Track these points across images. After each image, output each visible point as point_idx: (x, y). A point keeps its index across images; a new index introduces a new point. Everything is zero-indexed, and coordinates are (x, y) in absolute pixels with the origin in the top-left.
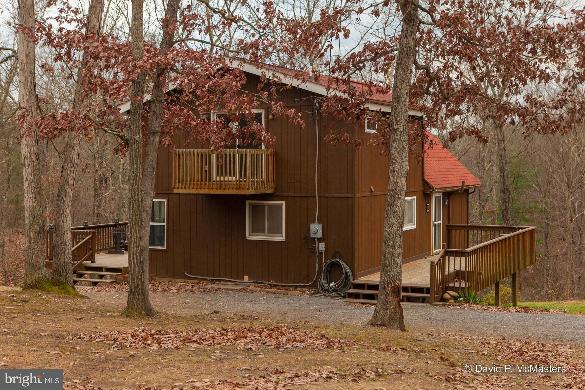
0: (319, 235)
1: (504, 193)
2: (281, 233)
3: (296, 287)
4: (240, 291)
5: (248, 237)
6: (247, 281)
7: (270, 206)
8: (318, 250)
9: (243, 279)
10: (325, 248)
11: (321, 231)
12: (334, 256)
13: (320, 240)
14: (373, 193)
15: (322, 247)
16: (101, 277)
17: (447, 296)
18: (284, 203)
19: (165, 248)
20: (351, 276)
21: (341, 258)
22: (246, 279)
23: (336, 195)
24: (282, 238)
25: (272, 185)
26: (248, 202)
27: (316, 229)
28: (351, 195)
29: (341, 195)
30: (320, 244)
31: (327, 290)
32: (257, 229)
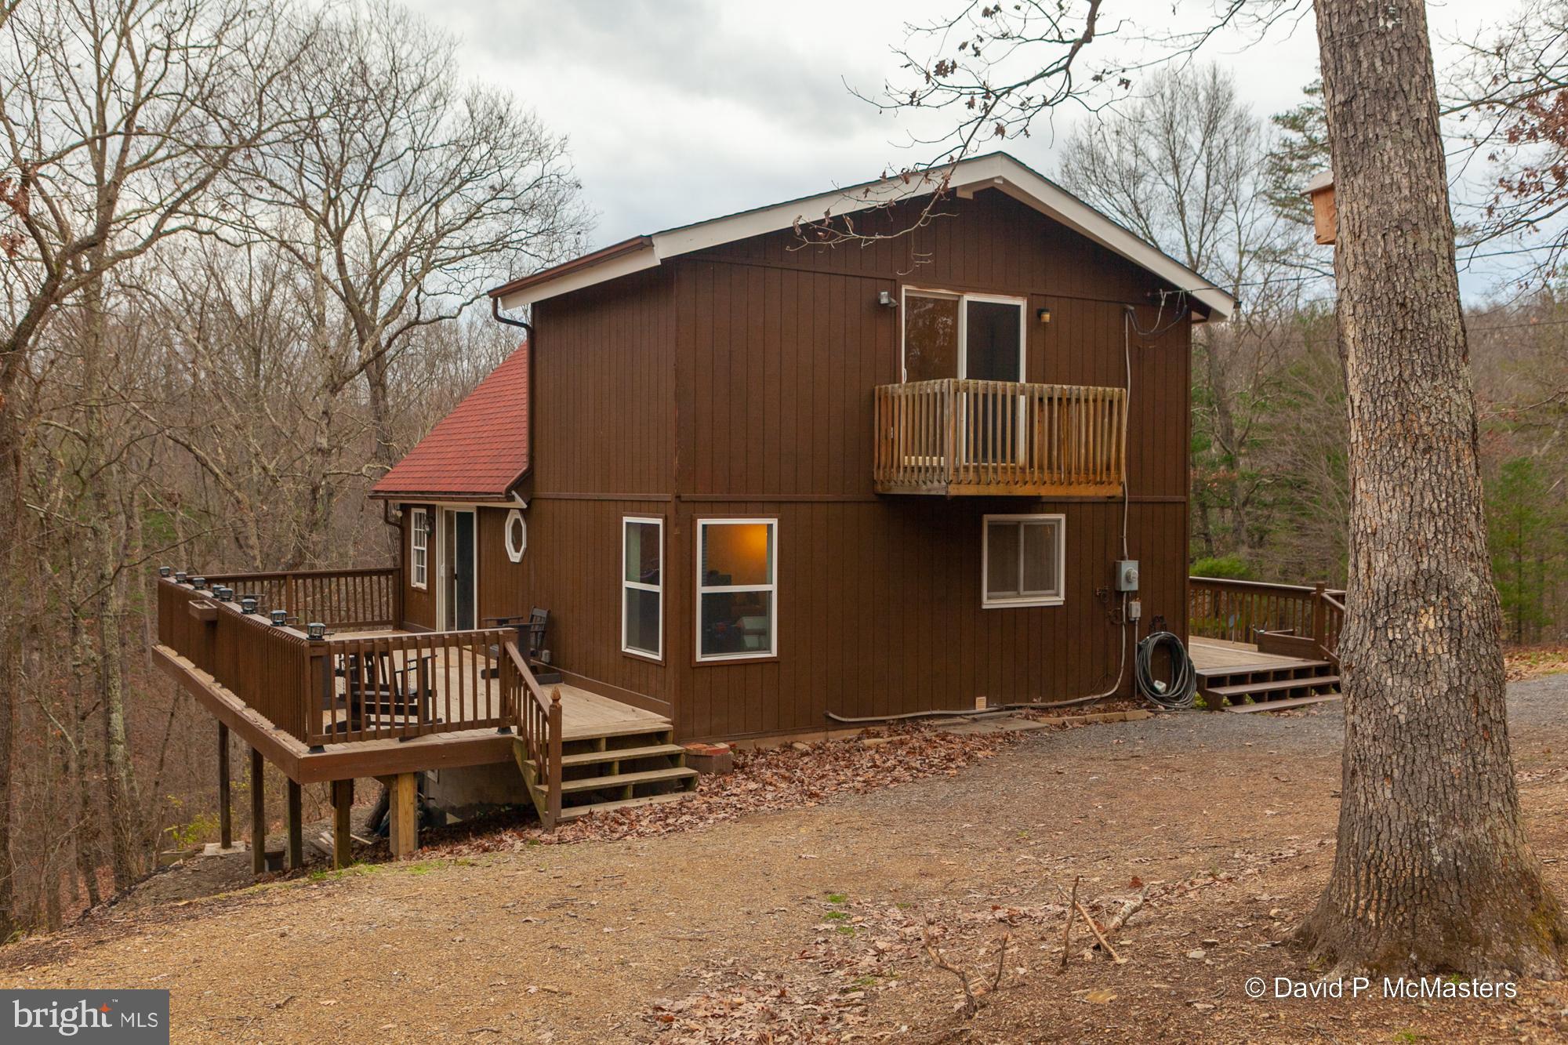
0: (1134, 585)
2: (1053, 587)
3: (1086, 704)
6: (984, 709)
7: (1031, 528)
8: (1128, 618)
9: (973, 705)
10: (1141, 611)
11: (1137, 576)
12: (1153, 628)
13: (1133, 595)
15: (1135, 609)
18: (1062, 517)
22: (981, 703)
23: (1159, 497)
24: (1057, 598)
26: (987, 518)
27: (1131, 571)
28: (1182, 498)
29: (1165, 498)
30: (1133, 603)
32: (1004, 583)
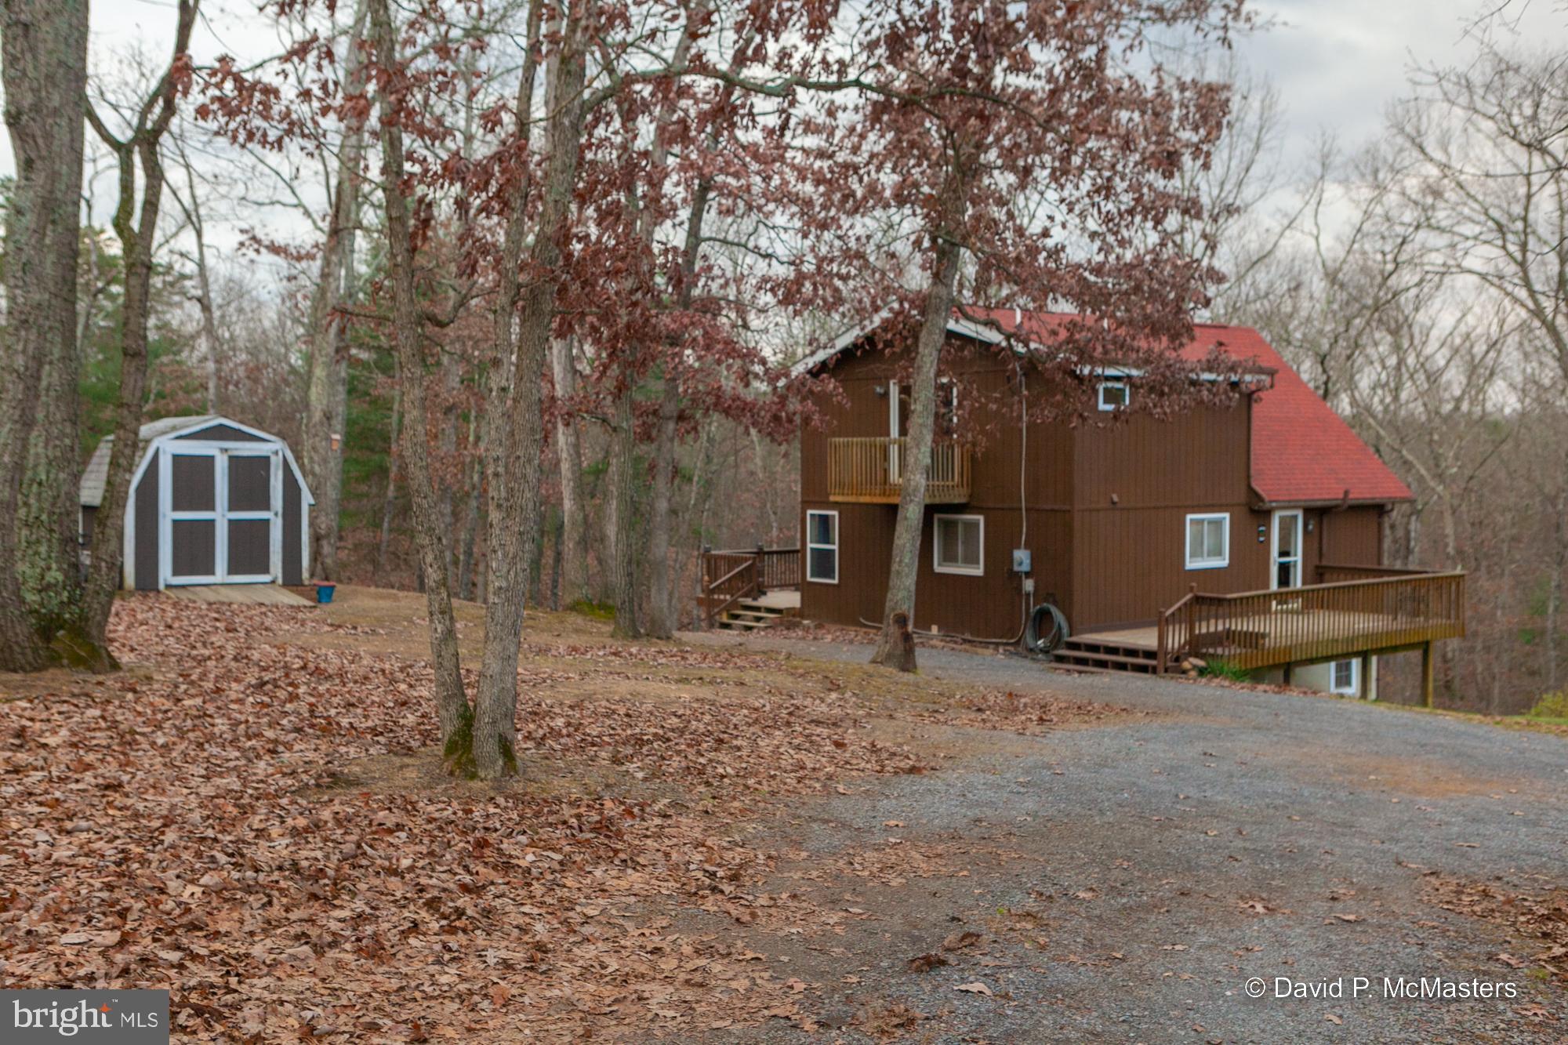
0: (1026, 567)
2: (978, 563)
3: (997, 644)
5: (937, 569)
6: (936, 633)
7: (964, 523)
8: (1025, 590)
9: (929, 629)
10: (1035, 588)
11: (1028, 561)
12: (1046, 600)
13: (1028, 575)
14: (1118, 506)
15: (1029, 585)
16: (758, 619)
17: (1186, 665)
18: (981, 518)
19: (836, 581)
20: (1065, 630)
21: (1055, 603)
22: (935, 629)
23: (1049, 507)
24: (978, 571)
25: (965, 491)
26: (936, 516)
27: (1022, 558)
28: (1068, 507)
29: (1056, 507)
30: (1027, 581)
31: (1031, 650)
32: (948, 556)
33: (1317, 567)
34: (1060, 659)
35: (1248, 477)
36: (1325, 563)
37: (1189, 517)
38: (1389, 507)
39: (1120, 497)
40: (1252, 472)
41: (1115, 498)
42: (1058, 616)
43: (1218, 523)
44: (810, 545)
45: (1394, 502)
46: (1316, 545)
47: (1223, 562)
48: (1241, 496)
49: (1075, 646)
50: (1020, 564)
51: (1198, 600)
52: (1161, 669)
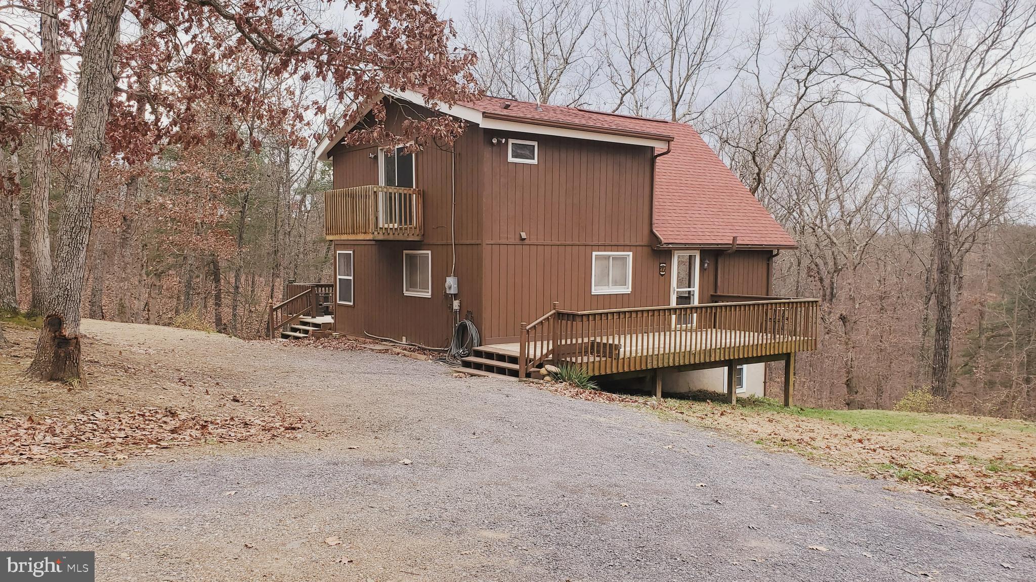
1: (942, 272)
2: (428, 288)
4: (380, 351)
5: (406, 293)
6: (404, 343)
7: (421, 257)
8: (454, 309)
10: (460, 306)
11: (456, 286)
12: (465, 318)
13: (456, 296)
14: (527, 242)
15: (456, 304)
17: (543, 371)
18: (430, 252)
19: (352, 304)
20: (476, 342)
21: (471, 319)
22: (404, 340)
25: (421, 231)
26: (405, 252)
27: (451, 283)
28: (479, 242)
29: (472, 242)
30: (455, 302)
33: (712, 296)
34: (467, 364)
35: (651, 224)
36: (719, 293)
37: (594, 254)
38: (775, 252)
39: (529, 234)
40: (654, 221)
41: (524, 235)
42: (472, 329)
43: (624, 259)
44: (338, 277)
45: (779, 247)
46: (712, 278)
47: (627, 289)
48: (643, 239)
49: (479, 354)
50: (450, 288)
51: (559, 316)
52: (522, 373)
